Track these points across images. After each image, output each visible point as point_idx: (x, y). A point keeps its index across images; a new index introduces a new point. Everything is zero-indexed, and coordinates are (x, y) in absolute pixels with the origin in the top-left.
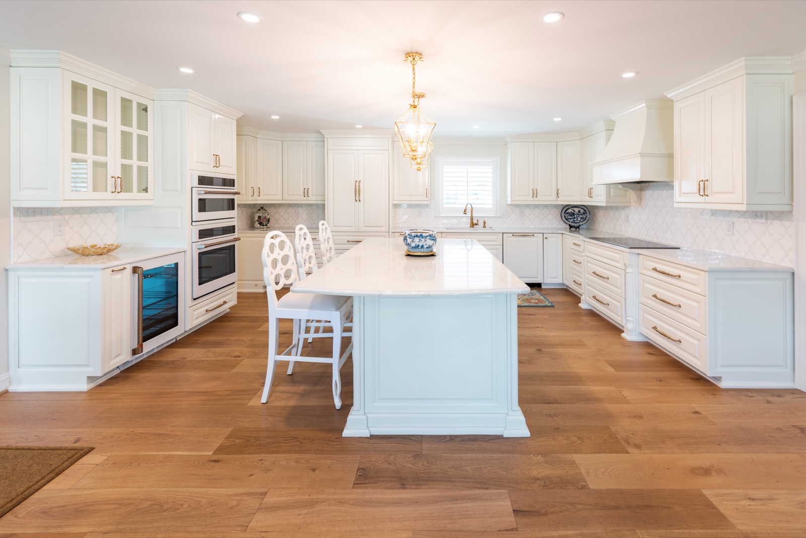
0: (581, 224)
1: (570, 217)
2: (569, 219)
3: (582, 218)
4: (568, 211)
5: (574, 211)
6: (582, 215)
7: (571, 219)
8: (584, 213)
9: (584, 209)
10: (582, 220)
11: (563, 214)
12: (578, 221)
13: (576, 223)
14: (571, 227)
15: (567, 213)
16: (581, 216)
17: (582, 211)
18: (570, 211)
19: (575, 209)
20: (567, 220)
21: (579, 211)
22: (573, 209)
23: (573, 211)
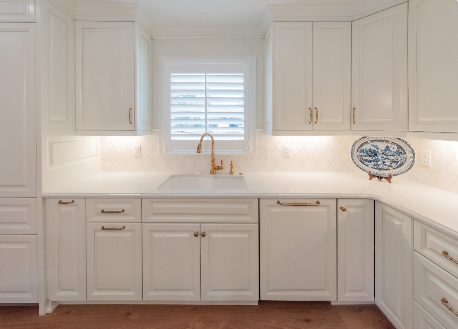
0: (392, 171)
1: (367, 158)
2: (365, 160)
3: (393, 161)
4: (364, 147)
5: (377, 148)
6: (393, 155)
7: (370, 161)
8: (399, 154)
9: (397, 145)
10: (394, 165)
11: (355, 154)
12: (386, 167)
13: (381, 169)
14: (372, 176)
15: (362, 151)
16: (392, 158)
17: (394, 149)
18: (368, 147)
19: (379, 144)
20: (364, 164)
21: (387, 148)
22: (375, 143)
23: (373, 148)
